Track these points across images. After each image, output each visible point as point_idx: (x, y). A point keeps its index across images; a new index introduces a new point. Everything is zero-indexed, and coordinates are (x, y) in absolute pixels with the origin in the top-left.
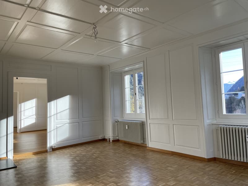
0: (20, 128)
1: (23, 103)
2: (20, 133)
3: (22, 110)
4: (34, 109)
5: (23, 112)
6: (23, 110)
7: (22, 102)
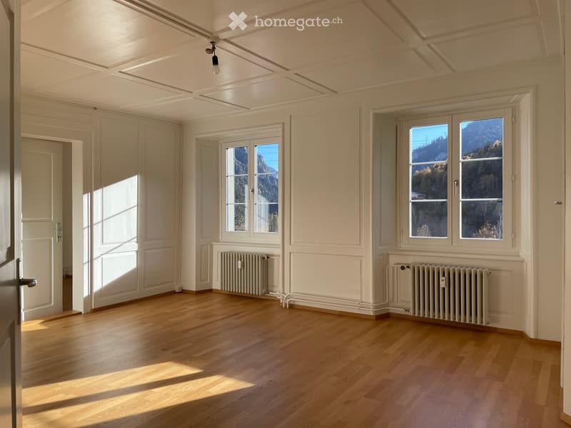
0: (86, 293)
1: (100, 191)
2: (87, 314)
3: (95, 222)
4: (134, 212)
5: (100, 224)
6: (100, 219)
7: (97, 188)
